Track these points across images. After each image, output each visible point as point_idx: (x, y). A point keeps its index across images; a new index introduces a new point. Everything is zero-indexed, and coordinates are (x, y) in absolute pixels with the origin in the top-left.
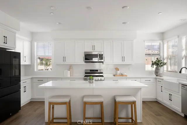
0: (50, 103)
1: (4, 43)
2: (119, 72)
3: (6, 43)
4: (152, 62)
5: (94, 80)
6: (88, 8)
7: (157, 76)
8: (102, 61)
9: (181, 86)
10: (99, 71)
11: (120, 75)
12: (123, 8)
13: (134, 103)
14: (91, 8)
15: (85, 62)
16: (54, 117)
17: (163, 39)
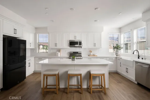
0: (44, 75)
1: (14, 33)
2: (92, 53)
3: (16, 34)
4: (114, 47)
5: (75, 59)
6: (71, 9)
7: (117, 56)
8: (81, 46)
9: (134, 63)
10: (79, 53)
11: (92, 55)
12: (95, 9)
13: (103, 75)
14: (73, 9)
15: (70, 47)
16: (48, 85)
17: (120, 32)
